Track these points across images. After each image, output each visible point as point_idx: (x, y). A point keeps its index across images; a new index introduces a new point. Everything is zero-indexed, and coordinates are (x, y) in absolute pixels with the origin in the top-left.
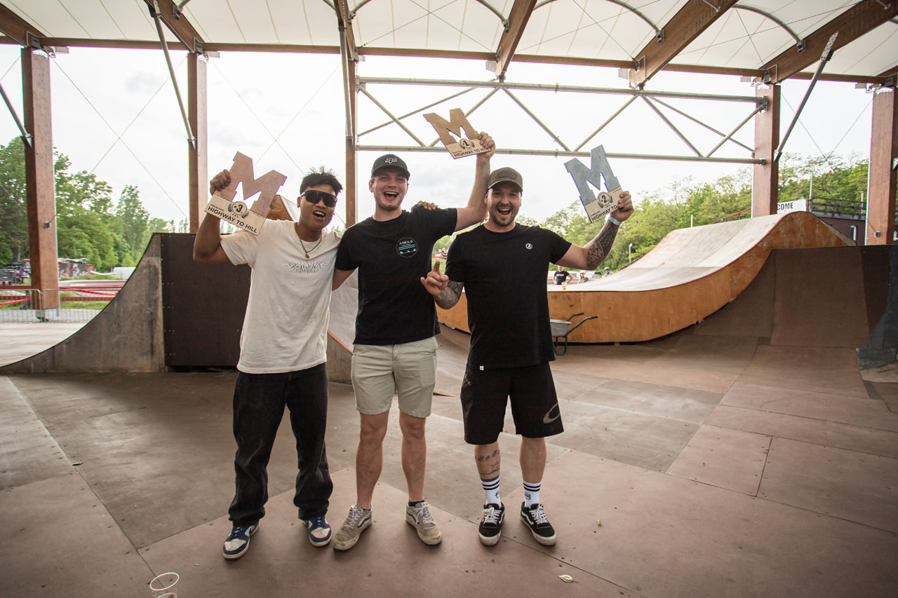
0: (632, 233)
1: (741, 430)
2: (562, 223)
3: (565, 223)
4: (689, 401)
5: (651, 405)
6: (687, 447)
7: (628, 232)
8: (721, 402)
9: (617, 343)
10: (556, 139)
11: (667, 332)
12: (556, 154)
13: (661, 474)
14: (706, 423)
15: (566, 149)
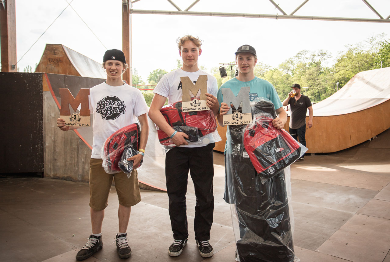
0: (340, 75)
1: (384, 218)
2: (290, 68)
3: (292, 68)
4: (351, 196)
5: (323, 199)
6: (339, 231)
7: (337, 74)
8: (375, 197)
9: (313, 153)
10: (277, 6)
11: (350, 145)
12: (277, 17)
13: (312, 252)
14: (358, 213)
15: (284, 14)
